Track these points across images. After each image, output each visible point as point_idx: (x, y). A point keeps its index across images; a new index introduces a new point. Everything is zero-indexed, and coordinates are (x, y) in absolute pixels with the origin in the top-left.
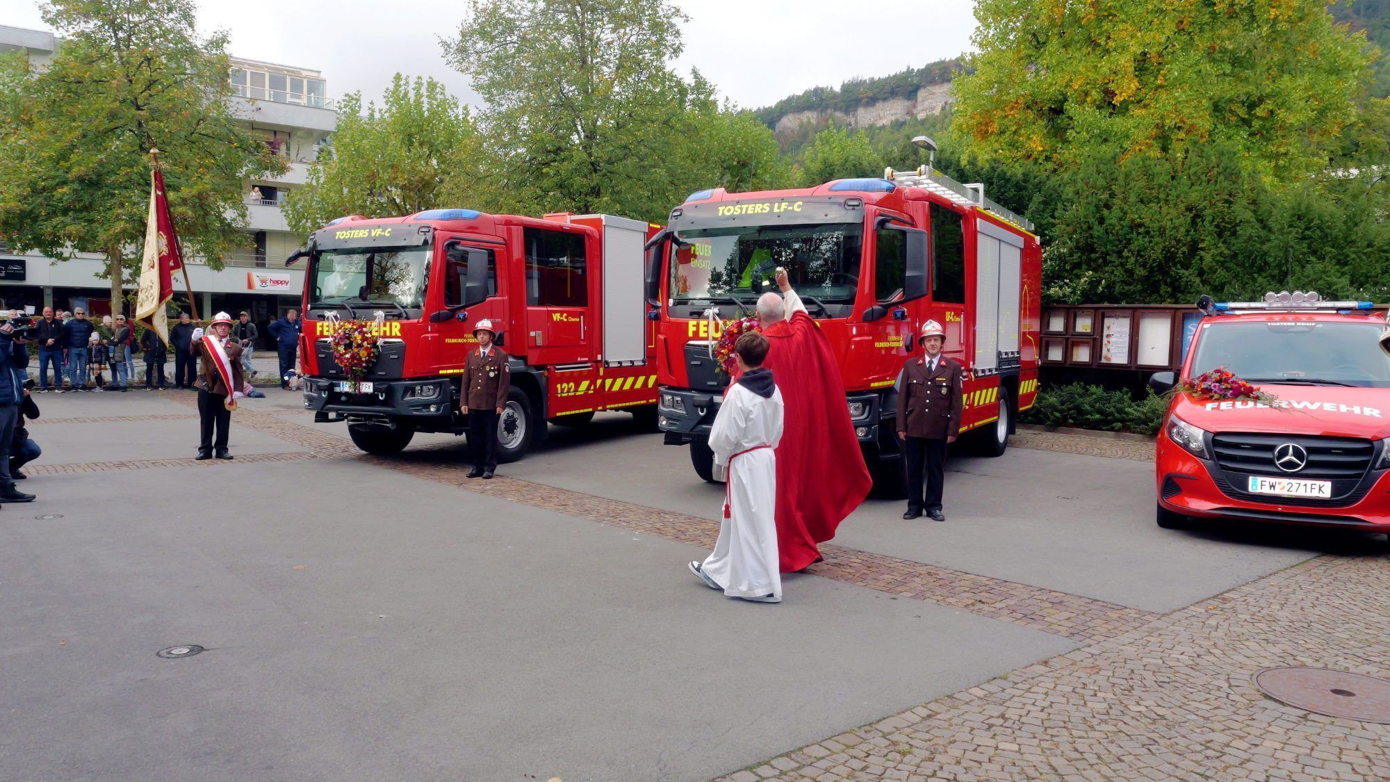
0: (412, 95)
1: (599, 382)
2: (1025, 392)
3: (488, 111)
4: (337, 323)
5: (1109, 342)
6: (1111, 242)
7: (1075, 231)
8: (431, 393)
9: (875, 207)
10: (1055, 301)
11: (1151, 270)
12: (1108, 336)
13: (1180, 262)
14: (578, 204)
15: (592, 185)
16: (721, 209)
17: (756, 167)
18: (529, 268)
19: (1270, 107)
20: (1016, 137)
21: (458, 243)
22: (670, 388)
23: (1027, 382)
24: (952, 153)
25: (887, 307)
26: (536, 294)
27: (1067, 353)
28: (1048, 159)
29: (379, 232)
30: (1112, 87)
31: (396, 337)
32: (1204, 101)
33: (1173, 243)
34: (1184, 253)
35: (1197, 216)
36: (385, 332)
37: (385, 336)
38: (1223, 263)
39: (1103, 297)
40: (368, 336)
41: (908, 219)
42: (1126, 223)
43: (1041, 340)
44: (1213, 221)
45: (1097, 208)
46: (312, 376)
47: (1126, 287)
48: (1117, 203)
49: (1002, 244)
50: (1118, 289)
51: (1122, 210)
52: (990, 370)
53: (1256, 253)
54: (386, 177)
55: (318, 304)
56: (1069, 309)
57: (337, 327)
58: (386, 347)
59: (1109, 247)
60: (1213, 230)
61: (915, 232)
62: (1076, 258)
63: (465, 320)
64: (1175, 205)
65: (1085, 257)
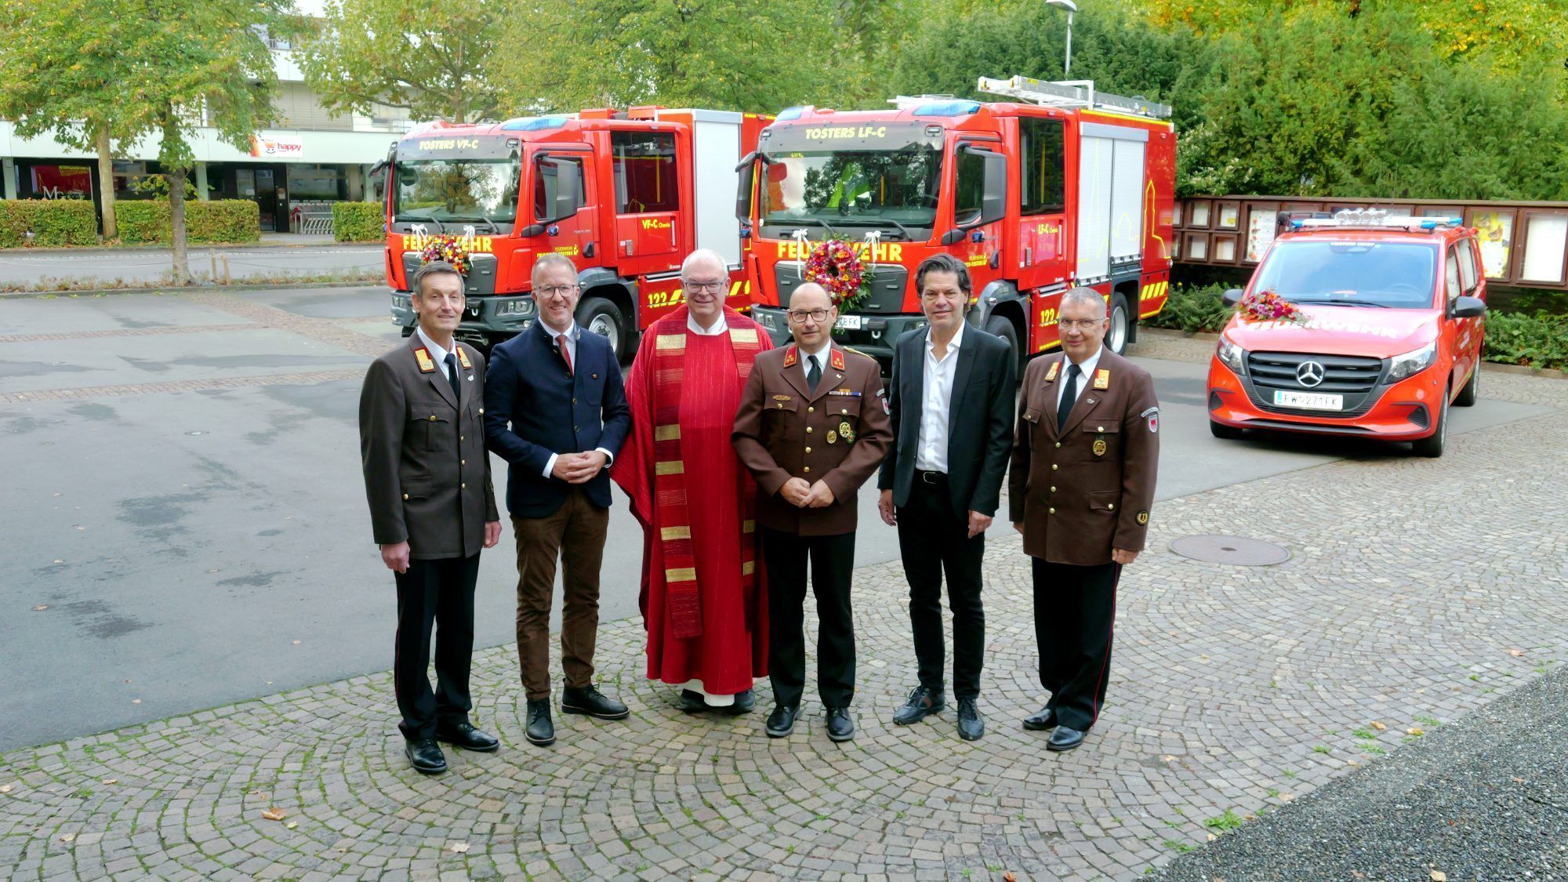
2: (1149, 296)
4: (425, 237)
5: (1255, 238)
6: (1259, 125)
7: (1221, 113)
8: (524, 308)
9: (956, 132)
10: (1198, 191)
11: (1303, 158)
12: (1255, 231)
13: (1334, 148)
14: (664, 61)
15: (681, 39)
16: (808, 131)
18: (617, 161)
21: (547, 155)
22: (762, 306)
23: (1153, 286)
24: (1095, 14)
25: (966, 230)
26: (625, 202)
27: (1210, 250)
29: (465, 143)
31: (487, 252)
33: (1327, 127)
34: (1338, 139)
35: (1358, 95)
36: (476, 247)
37: (476, 252)
38: (1377, 151)
39: (1250, 187)
40: (459, 251)
41: (995, 137)
42: (1277, 104)
43: (1183, 235)
44: (1372, 102)
45: (1247, 86)
46: (400, 291)
47: (1276, 177)
48: (1270, 79)
49: (1117, 143)
50: (1266, 179)
51: (1274, 89)
52: (1098, 278)
53: (1412, 141)
54: (423, 19)
55: (402, 216)
56: (1213, 200)
57: (426, 241)
58: (478, 262)
59: (1257, 131)
60: (1372, 112)
61: (994, 157)
62: (1222, 143)
63: (556, 234)
64: (1333, 83)
65: (1231, 142)
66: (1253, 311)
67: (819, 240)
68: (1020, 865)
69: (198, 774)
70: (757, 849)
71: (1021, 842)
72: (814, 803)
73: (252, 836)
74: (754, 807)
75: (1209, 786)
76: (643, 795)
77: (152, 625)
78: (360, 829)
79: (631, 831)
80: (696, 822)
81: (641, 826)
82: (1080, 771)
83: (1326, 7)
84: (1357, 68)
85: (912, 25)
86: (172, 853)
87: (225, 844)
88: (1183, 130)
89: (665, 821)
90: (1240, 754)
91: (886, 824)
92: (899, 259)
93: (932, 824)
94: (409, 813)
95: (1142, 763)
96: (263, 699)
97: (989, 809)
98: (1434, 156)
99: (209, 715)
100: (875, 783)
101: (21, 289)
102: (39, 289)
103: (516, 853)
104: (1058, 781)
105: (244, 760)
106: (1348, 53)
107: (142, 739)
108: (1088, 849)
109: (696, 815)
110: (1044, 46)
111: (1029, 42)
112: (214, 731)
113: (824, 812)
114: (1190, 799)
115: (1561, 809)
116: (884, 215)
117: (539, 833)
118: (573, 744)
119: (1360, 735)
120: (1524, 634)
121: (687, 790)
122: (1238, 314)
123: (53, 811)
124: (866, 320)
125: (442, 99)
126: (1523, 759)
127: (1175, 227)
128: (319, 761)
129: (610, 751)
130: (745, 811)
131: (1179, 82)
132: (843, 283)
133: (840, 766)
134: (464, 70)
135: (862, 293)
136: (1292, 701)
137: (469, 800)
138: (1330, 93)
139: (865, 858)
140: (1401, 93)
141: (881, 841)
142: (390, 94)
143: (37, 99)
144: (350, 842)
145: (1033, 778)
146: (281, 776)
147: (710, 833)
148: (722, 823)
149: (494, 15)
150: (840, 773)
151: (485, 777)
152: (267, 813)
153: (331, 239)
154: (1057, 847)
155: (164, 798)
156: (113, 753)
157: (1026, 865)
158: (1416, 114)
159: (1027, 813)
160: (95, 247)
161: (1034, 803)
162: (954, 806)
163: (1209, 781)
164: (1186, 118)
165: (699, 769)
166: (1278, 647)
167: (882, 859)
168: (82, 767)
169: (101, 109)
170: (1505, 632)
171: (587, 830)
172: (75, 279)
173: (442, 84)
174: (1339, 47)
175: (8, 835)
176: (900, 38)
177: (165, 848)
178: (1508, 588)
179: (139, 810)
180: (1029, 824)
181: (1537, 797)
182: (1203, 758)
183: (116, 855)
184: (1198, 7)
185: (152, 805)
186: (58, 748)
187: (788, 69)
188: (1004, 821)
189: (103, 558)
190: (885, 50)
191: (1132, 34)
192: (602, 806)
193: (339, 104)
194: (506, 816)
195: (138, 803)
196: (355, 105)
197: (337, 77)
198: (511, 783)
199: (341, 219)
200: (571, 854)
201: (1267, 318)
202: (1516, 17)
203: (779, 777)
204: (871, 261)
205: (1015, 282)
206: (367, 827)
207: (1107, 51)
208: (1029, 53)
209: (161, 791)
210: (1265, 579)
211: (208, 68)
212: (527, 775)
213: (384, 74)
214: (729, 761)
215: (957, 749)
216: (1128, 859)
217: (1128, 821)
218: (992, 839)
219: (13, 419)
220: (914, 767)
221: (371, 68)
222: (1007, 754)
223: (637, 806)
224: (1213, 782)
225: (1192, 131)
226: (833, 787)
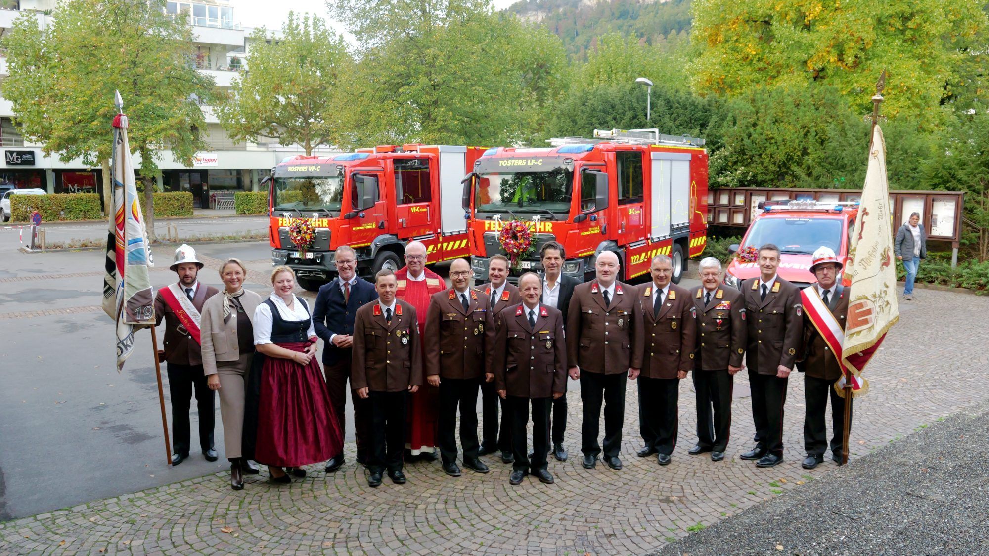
0: (302, 27)
1: (439, 245)
2: (695, 245)
3: (359, 48)
4: (291, 219)
5: (754, 211)
6: (755, 149)
7: (733, 142)
9: (581, 162)
10: (722, 185)
11: (779, 167)
12: (754, 207)
13: (796, 161)
14: (424, 112)
15: (433, 100)
16: (501, 162)
17: (550, 68)
18: (396, 173)
19: (919, 22)
20: (737, 44)
21: (358, 174)
22: (477, 256)
23: (697, 239)
24: (663, 87)
25: (587, 214)
26: (401, 198)
27: (730, 218)
28: (759, 60)
29: (313, 168)
30: (803, 9)
31: (326, 227)
32: (869, 19)
34: (798, 156)
35: (808, 132)
36: (319, 225)
37: (319, 227)
38: (820, 163)
39: (750, 183)
40: (310, 227)
41: (603, 163)
42: (764, 137)
43: (714, 209)
44: (816, 135)
45: (747, 128)
46: (277, 249)
47: (765, 177)
48: (760, 123)
49: (673, 162)
50: (759, 178)
51: (762, 128)
52: (664, 237)
53: (838, 157)
54: (287, 89)
55: (278, 207)
56: (731, 190)
57: (291, 222)
58: (321, 233)
59: (753, 152)
60: (817, 141)
61: (601, 175)
62: (734, 158)
63: (363, 217)
64: (794, 125)
65: (740, 158)
66: (743, 257)
67: (507, 220)
68: (593, 550)
69: (187, 512)
70: (465, 544)
71: (595, 539)
72: (494, 522)
73: (217, 541)
74: (464, 524)
75: (692, 511)
76: (409, 519)
77: (155, 437)
78: (270, 537)
79: (403, 536)
80: (435, 531)
81: (408, 534)
82: (628, 505)
83: (799, 75)
84: (807, 116)
85: (565, 87)
86: (179, 549)
87: (204, 545)
88: (713, 151)
89: (420, 531)
90: (710, 496)
91: (529, 531)
92: (551, 231)
93: (552, 531)
94: (294, 529)
95: (660, 500)
96: (217, 474)
97: (581, 524)
98: (851, 165)
99: (189, 483)
100: (525, 512)
101: (61, 247)
102: (71, 246)
103: (347, 547)
104: (617, 509)
105: (209, 505)
106: (802, 108)
107: (157, 495)
108: (627, 542)
109: (436, 528)
110: (635, 105)
111: (626, 103)
112: (192, 491)
113: (499, 526)
114: (681, 518)
115: (847, 517)
116: (542, 207)
117: (358, 537)
118: (374, 495)
119: (773, 485)
120: (868, 432)
121: (431, 517)
122: (735, 259)
123: (118, 530)
124: (533, 264)
125: (298, 132)
126: (842, 494)
127: (709, 205)
128: (247, 504)
129: (393, 498)
130: (460, 526)
131: (711, 125)
132: (520, 244)
133: (508, 504)
134: (310, 116)
135: (531, 249)
136: (742, 469)
137: (323, 522)
138: (793, 131)
139: (518, 547)
140: (831, 131)
141: (526, 539)
142: (268, 130)
143: (72, 140)
144: (265, 543)
145: (604, 508)
146: (228, 512)
147: (442, 537)
148: (448, 531)
149: (327, 85)
150: (508, 507)
151: (331, 511)
152: (223, 530)
153: (233, 212)
154: (612, 541)
155: (171, 524)
156: (143, 502)
157: (596, 549)
158: (840, 142)
159: (599, 525)
160: (99, 220)
161: (603, 520)
162: (564, 523)
163: (692, 509)
164: (714, 144)
165: (438, 506)
166: (739, 441)
167: (526, 548)
168: (129, 509)
169: (108, 146)
170: (859, 432)
171: (381, 536)
172: (91, 240)
173: (298, 124)
174: (798, 105)
175: (97, 541)
176: (559, 94)
177: (175, 547)
178: (866, 408)
179: (160, 529)
180: (600, 530)
181: (837, 512)
182: (691, 498)
183: (151, 550)
184: (727, 76)
185: (166, 526)
186: (115, 500)
187: (495, 115)
188: (588, 529)
189: (125, 402)
190: (550, 101)
191: (684, 98)
192: (389, 524)
193: (239, 137)
194: (342, 530)
195: (158, 526)
196: (248, 137)
197: (238, 122)
198: (344, 514)
199: (240, 202)
200: (374, 547)
201: (750, 261)
202: (907, 79)
203: (477, 510)
204: (535, 232)
205: (616, 241)
206: (273, 536)
207: (671, 107)
208: (626, 109)
209: (169, 520)
210: (739, 405)
211: (168, 122)
212: (352, 510)
213: (265, 119)
214: (453, 502)
215: (567, 495)
216: (646, 546)
217: (649, 528)
218: (582, 538)
219: (65, 324)
220: (545, 503)
221: (257, 116)
222: (593, 497)
223: (406, 524)
224: (695, 509)
225: (718, 152)
226: (504, 514)
